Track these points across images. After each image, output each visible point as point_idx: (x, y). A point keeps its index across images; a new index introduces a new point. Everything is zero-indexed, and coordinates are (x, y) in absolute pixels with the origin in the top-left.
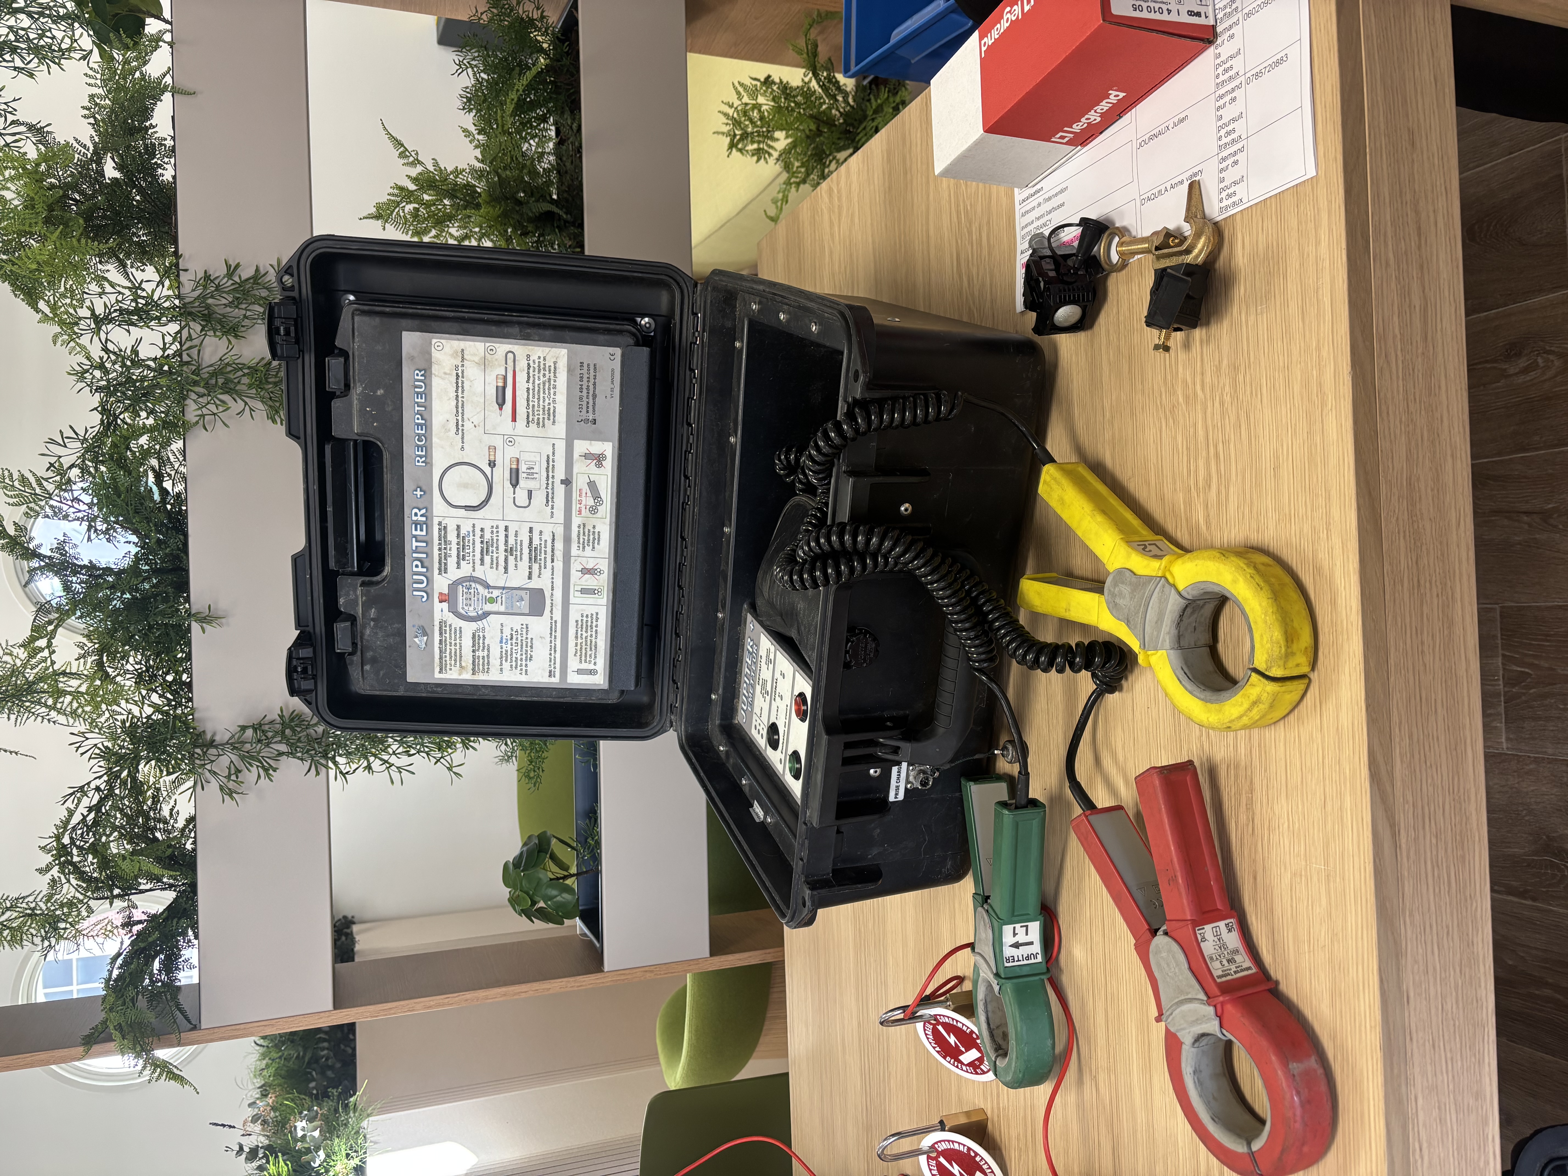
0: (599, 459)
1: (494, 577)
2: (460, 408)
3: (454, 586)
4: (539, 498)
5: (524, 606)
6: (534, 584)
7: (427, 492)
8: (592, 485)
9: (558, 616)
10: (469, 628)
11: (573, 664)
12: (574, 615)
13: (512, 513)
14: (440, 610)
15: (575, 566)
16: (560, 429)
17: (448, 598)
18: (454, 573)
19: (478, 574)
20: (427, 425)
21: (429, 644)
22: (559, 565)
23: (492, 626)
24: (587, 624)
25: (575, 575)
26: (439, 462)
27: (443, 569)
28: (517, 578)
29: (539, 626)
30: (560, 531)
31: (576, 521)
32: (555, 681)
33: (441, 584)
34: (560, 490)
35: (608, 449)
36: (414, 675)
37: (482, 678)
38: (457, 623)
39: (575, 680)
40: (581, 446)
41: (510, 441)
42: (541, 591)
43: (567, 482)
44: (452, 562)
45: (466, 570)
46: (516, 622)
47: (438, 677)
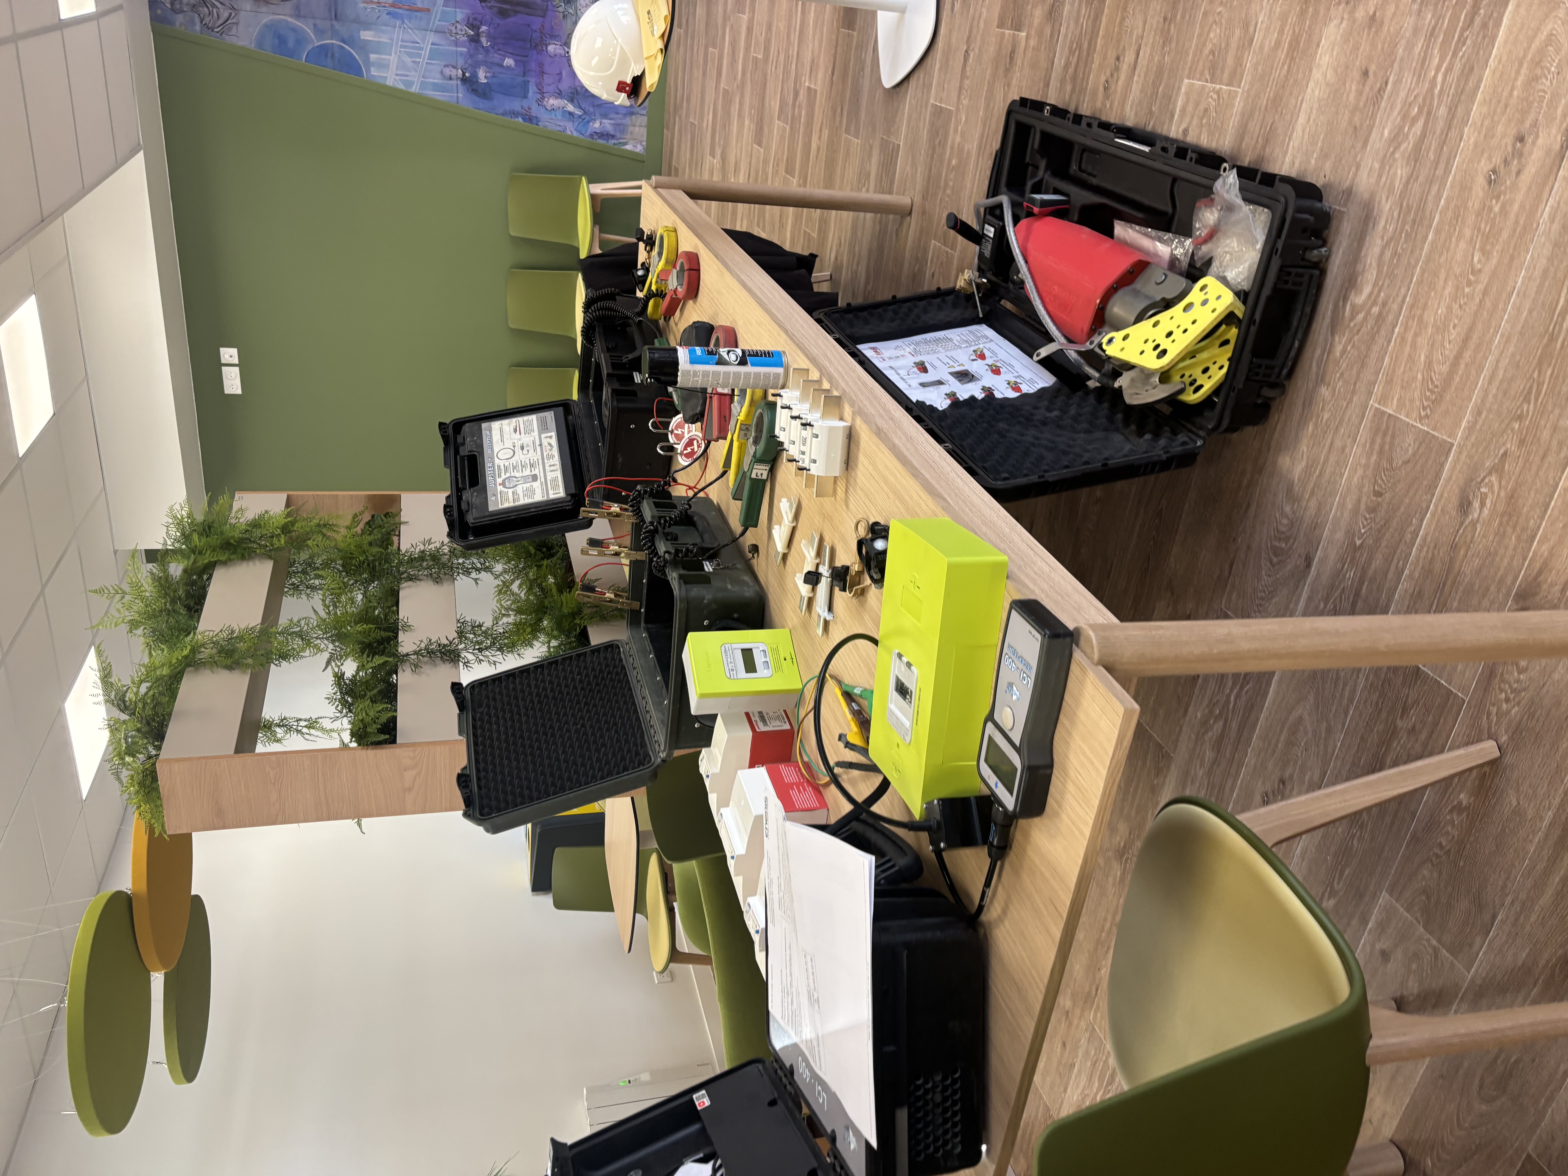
0: (551, 437)
1: (517, 475)
2: (502, 436)
3: (504, 481)
4: (531, 451)
5: (530, 480)
6: (533, 473)
7: (492, 458)
8: (550, 444)
9: (543, 480)
10: (510, 491)
11: (551, 492)
12: (549, 478)
13: (522, 457)
14: (500, 488)
15: (547, 465)
16: (536, 433)
17: (503, 484)
18: (503, 477)
19: (513, 474)
20: (491, 442)
21: (497, 498)
22: (541, 466)
23: (519, 489)
24: (555, 479)
25: (547, 468)
26: (496, 450)
27: (500, 476)
28: (527, 472)
29: (536, 485)
30: (540, 458)
31: (545, 454)
32: (545, 498)
33: (499, 481)
34: (538, 448)
35: (554, 434)
36: (491, 508)
37: (517, 504)
38: (506, 490)
39: (552, 497)
40: (543, 436)
41: (520, 440)
42: (536, 475)
43: (541, 445)
44: (503, 474)
45: (508, 475)
46: (528, 485)
47: (500, 507)
